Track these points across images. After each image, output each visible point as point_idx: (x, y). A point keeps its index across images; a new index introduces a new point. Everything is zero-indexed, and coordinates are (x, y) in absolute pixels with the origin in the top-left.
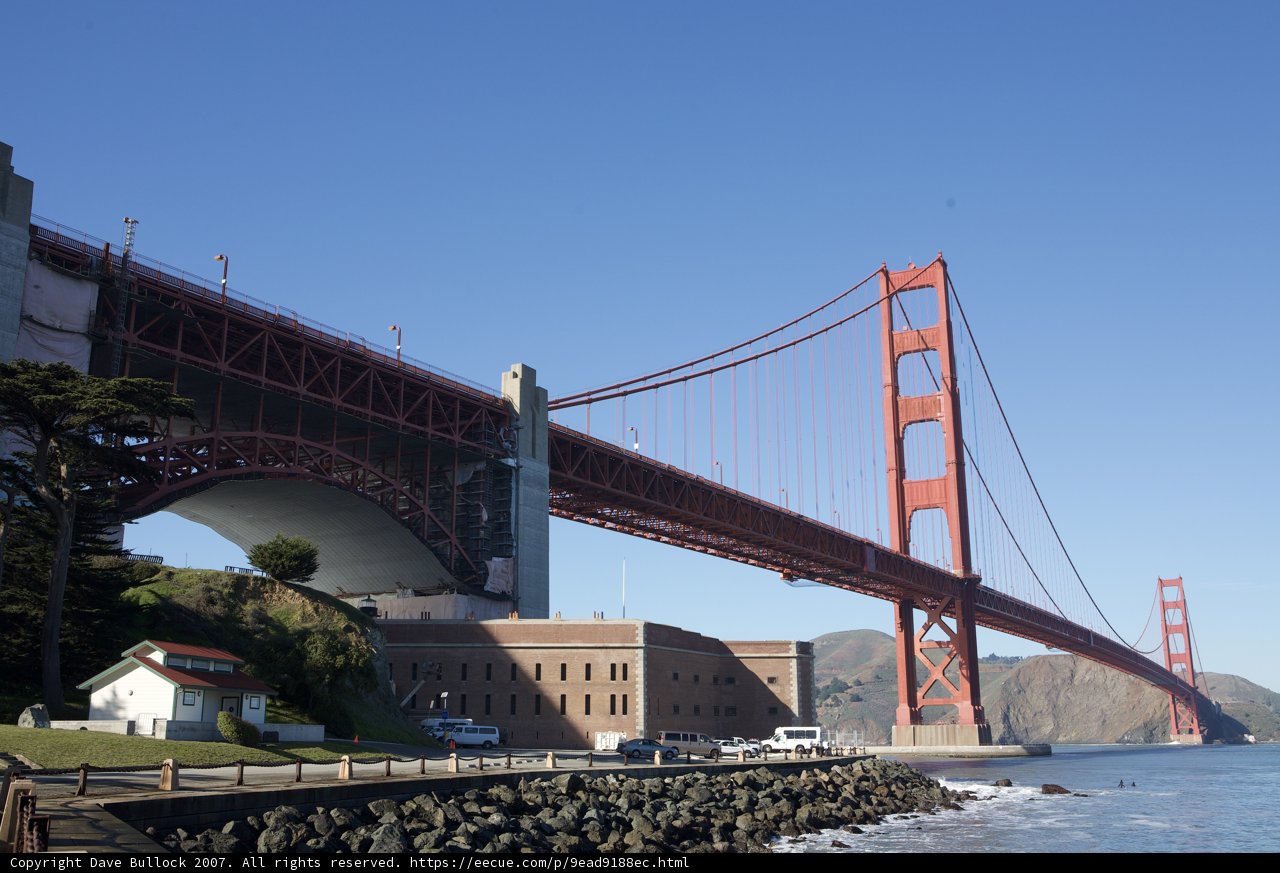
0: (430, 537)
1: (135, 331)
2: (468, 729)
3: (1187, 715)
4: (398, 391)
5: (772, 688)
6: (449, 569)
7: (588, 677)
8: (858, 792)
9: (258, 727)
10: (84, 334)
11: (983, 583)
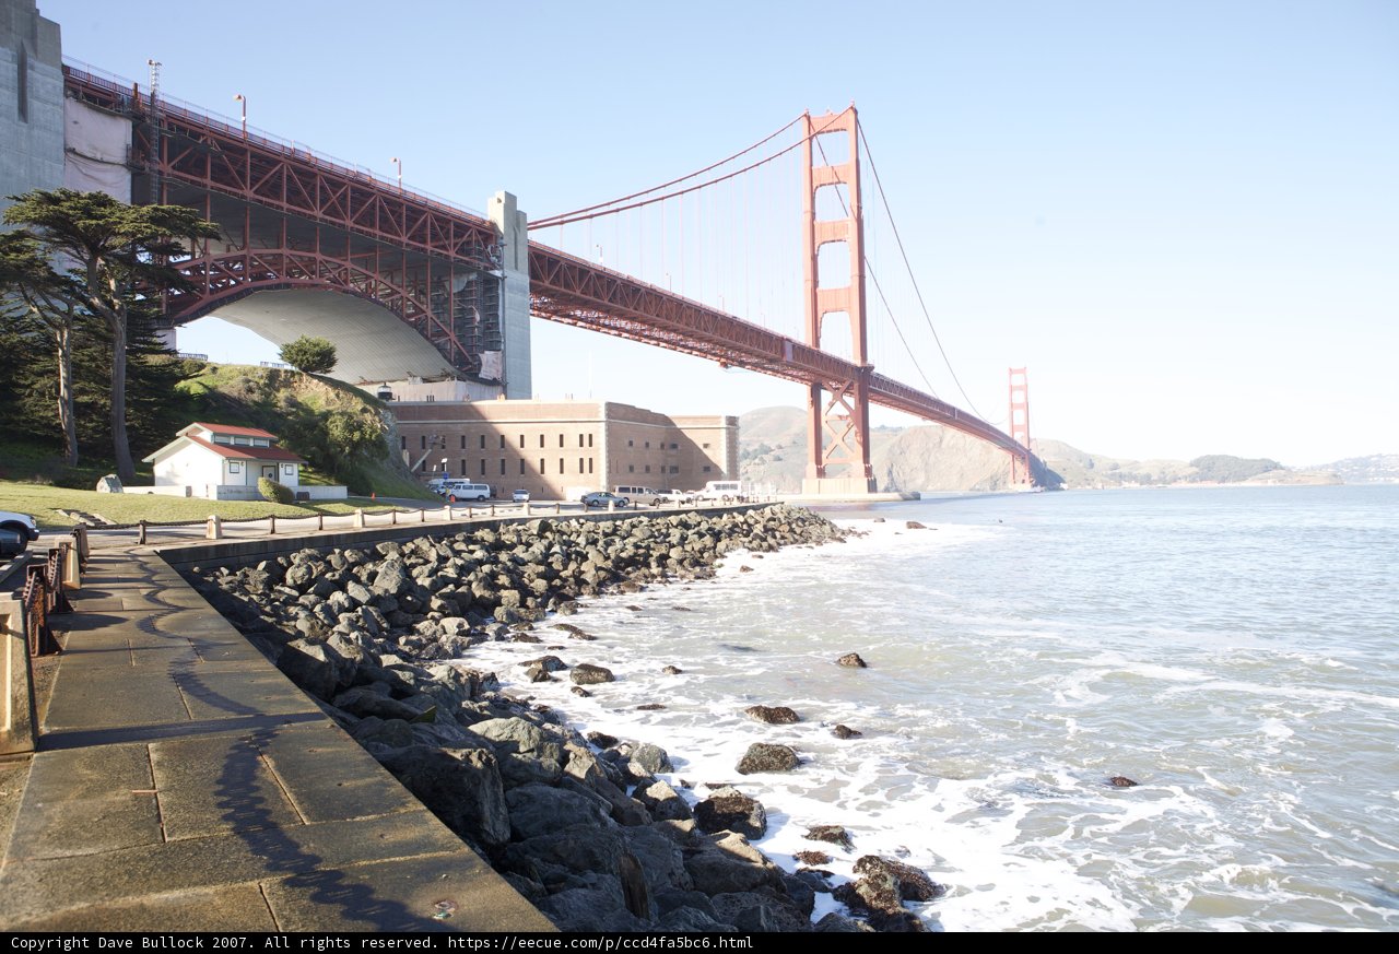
0: (432, 335)
1: (169, 162)
2: (466, 487)
3: (1022, 470)
4: (401, 214)
5: (706, 451)
6: (450, 361)
7: (561, 445)
8: (766, 530)
9: (292, 489)
10: (123, 165)
11: (875, 371)
